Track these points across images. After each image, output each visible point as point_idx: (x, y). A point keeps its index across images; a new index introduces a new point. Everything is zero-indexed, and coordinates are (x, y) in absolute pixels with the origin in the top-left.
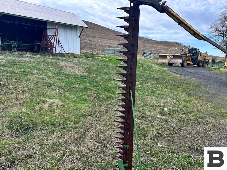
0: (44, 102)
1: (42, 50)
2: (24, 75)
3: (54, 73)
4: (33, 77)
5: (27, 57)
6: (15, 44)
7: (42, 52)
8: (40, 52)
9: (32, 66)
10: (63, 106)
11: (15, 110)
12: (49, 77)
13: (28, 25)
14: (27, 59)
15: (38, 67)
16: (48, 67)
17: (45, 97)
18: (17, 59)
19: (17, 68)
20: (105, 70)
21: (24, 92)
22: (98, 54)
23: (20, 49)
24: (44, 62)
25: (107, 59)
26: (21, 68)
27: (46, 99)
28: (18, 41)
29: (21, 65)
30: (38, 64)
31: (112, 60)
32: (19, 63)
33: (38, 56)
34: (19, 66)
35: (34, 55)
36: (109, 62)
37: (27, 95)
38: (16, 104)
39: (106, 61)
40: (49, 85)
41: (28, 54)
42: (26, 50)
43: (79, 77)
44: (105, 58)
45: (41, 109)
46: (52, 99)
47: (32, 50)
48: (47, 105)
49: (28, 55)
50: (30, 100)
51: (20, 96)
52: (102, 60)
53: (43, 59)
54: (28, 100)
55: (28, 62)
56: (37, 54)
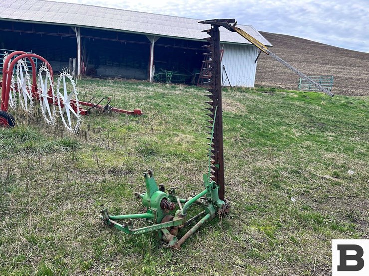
0: (177, 136)
1: (200, 82)
2: (167, 108)
3: (202, 110)
4: (176, 112)
5: (180, 90)
6: (169, 74)
7: (200, 84)
8: (197, 84)
9: (180, 100)
10: (194, 142)
11: (146, 138)
12: (193, 113)
14: (177, 92)
15: (185, 101)
16: (198, 103)
17: (179, 132)
18: (166, 92)
19: (163, 101)
20: (280, 111)
21: (161, 124)
22: (289, 89)
23: (175, 81)
24: (196, 96)
25: (296, 96)
26: (167, 101)
27: (180, 134)
28: (175, 70)
29: (168, 99)
30: (187, 99)
31: (304, 97)
32: (167, 96)
33: (192, 89)
34: (165, 99)
35: (188, 88)
36: (298, 100)
37: (162, 127)
38: (149, 133)
39: (292, 99)
40: (190, 122)
41: (181, 87)
42: (182, 82)
43: (232, 116)
44: (292, 94)
45: (170, 140)
46: (186, 134)
47: (188, 82)
48: (178, 139)
49: (180, 88)
50: (164, 132)
51: (155, 128)
52: (287, 97)
53: (196, 93)
54: (161, 131)
55: (177, 96)
56: (191, 87)
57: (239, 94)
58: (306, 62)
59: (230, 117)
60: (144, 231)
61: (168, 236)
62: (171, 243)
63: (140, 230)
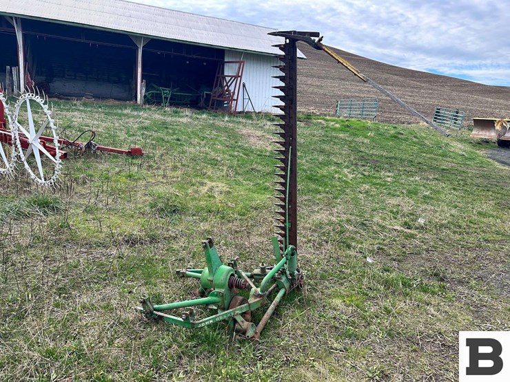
0: (202, 184)
1: (213, 105)
2: (177, 144)
3: (227, 146)
4: (192, 150)
5: (186, 117)
6: (167, 92)
7: (213, 109)
8: (209, 108)
9: (193, 132)
10: (229, 192)
11: (161, 189)
12: (216, 151)
13: (191, 56)
14: (184, 120)
15: (200, 134)
16: (218, 136)
17: (204, 178)
18: (169, 119)
19: (168, 134)
20: (323, 146)
21: (175, 168)
22: (325, 115)
23: (176, 102)
24: (212, 126)
25: (338, 125)
26: (174, 134)
27: (206, 181)
28: (174, 88)
29: (174, 130)
30: (202, 130)
31: (348, 126)
32: (171, 126)
33: (204, 116)
34: (171, 131)
35: (198, 114)
36: (341, 130)
37: (179, 173)
38: (162, 182)
39: (334, 129)
40: (214, 163)
41: (187, 112)
42: (185, 105)
43: (268, 154)
44: (332, 123)
45: (196, 192)
46: (215, 181)
47: (196, 104)
48: (206, 188)
49: (187, 114)
50: (183, 179)
51: (169, 173)
52: (327, 127)
53: (211, 122)
54: (179, 179)
55: (186, 125)
56: (203, 113)
57: (269, 123)
58: (340, 78)
59: (265, 156)
60: (211, 321)
61: (244, 324)
62: (250, 333)
63: (207, 321)
